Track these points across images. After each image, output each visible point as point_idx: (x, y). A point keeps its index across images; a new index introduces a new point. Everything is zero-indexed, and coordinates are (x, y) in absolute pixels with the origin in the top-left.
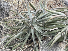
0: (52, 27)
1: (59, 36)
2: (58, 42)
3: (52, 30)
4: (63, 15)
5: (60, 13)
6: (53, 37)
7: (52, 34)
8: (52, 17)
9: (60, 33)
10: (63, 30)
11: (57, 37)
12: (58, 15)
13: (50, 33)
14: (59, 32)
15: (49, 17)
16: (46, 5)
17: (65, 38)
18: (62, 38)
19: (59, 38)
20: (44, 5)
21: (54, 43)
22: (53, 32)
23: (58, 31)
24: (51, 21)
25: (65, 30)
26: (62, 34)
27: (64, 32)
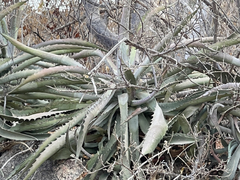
0: (38, 109)
1: (60, 141)
2: (55, 161)
3: (34, 117)
4: (77, 65)
5: (65, 58)
6: (37, 144)
7: (36, 132)
8: (38, 72)
9: (62, 129)
10: (75, 119)
11: (52, 144)
12: (60, 64)
13: (26, 128)
14: (58, 125)
15: (26, 71)
17: (80, 148)
18: (69, 146)
19: (58, 147)
20: (11, 27)
21: (42, 165)
22: (37, 125)
23: (54, 122)
24: (34, 85)
25: (82, 121)
26: (71, 134)
27: (77, 126)
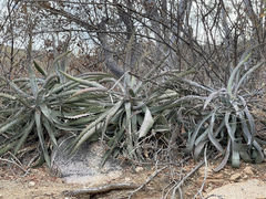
0: (79, 112)
1: (92, 130)
2: (89, 142)
3: (77, 117)
4: (101, 87)
5: (94, 83)
6: (79, 132)
7: (78, 126)
8: (79, 91)
9: (93, 123)
10: (101, 118)
11: (88, 132)
12: (91, 86)
13: (73, 123)
14: (91, 121)
15: (72, 91)
16: (67, 68)
17: (103, 134)
18: (97, 133)
19: (91, 134)
20: (63, 66)
21: (82, 145)
22: (79, 122)
23: (89, 119)
24: (76, 98)
25: (105, 118)
26: (98, 126)
27: (102, 121)
